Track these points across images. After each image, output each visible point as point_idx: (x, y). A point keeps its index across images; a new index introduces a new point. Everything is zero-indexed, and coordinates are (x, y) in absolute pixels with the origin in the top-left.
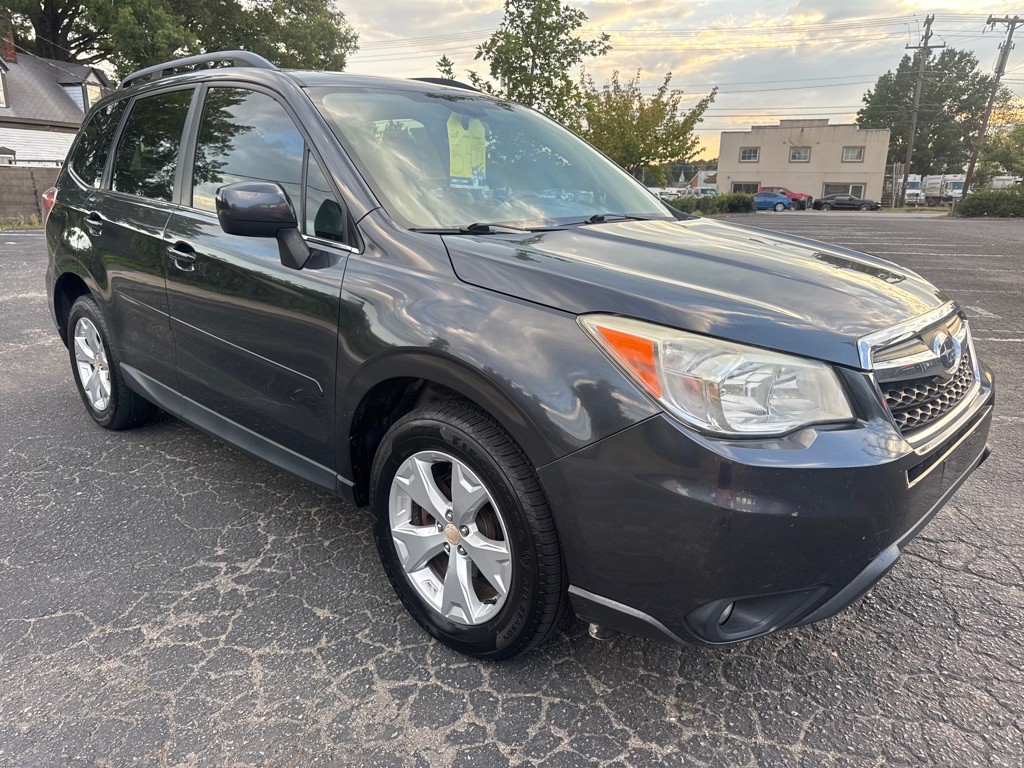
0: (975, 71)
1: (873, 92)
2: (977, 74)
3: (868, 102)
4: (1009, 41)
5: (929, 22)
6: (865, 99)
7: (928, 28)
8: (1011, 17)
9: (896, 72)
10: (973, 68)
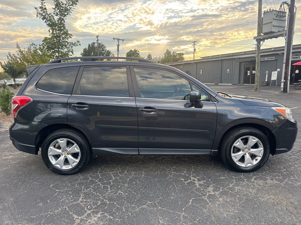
0: (106, 49)
1: (83, 53)
2: (106, 50)
3: (82, 55)
4: (119, 44)
5: (97, 37)
6: (81, 54)
7: (98, 38)
8: (118, 38)
9: (88, 48)
10: (105, 48)
